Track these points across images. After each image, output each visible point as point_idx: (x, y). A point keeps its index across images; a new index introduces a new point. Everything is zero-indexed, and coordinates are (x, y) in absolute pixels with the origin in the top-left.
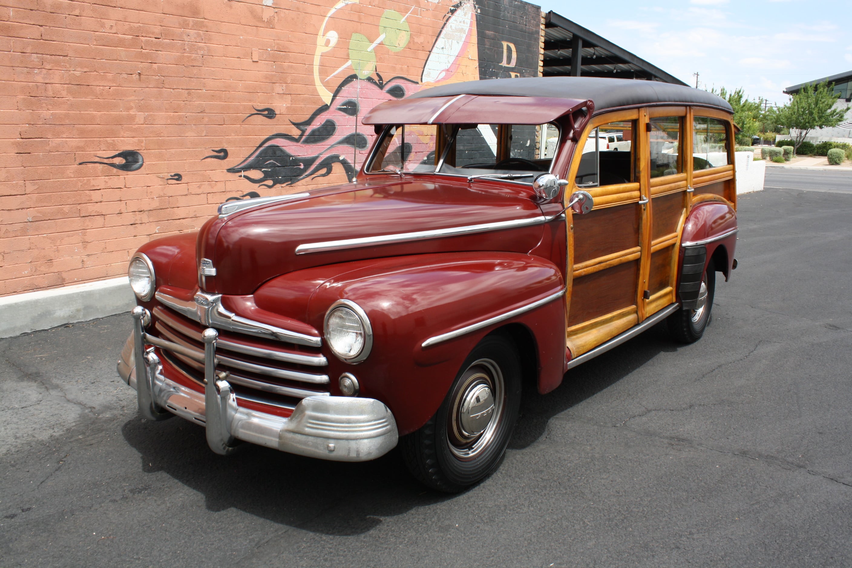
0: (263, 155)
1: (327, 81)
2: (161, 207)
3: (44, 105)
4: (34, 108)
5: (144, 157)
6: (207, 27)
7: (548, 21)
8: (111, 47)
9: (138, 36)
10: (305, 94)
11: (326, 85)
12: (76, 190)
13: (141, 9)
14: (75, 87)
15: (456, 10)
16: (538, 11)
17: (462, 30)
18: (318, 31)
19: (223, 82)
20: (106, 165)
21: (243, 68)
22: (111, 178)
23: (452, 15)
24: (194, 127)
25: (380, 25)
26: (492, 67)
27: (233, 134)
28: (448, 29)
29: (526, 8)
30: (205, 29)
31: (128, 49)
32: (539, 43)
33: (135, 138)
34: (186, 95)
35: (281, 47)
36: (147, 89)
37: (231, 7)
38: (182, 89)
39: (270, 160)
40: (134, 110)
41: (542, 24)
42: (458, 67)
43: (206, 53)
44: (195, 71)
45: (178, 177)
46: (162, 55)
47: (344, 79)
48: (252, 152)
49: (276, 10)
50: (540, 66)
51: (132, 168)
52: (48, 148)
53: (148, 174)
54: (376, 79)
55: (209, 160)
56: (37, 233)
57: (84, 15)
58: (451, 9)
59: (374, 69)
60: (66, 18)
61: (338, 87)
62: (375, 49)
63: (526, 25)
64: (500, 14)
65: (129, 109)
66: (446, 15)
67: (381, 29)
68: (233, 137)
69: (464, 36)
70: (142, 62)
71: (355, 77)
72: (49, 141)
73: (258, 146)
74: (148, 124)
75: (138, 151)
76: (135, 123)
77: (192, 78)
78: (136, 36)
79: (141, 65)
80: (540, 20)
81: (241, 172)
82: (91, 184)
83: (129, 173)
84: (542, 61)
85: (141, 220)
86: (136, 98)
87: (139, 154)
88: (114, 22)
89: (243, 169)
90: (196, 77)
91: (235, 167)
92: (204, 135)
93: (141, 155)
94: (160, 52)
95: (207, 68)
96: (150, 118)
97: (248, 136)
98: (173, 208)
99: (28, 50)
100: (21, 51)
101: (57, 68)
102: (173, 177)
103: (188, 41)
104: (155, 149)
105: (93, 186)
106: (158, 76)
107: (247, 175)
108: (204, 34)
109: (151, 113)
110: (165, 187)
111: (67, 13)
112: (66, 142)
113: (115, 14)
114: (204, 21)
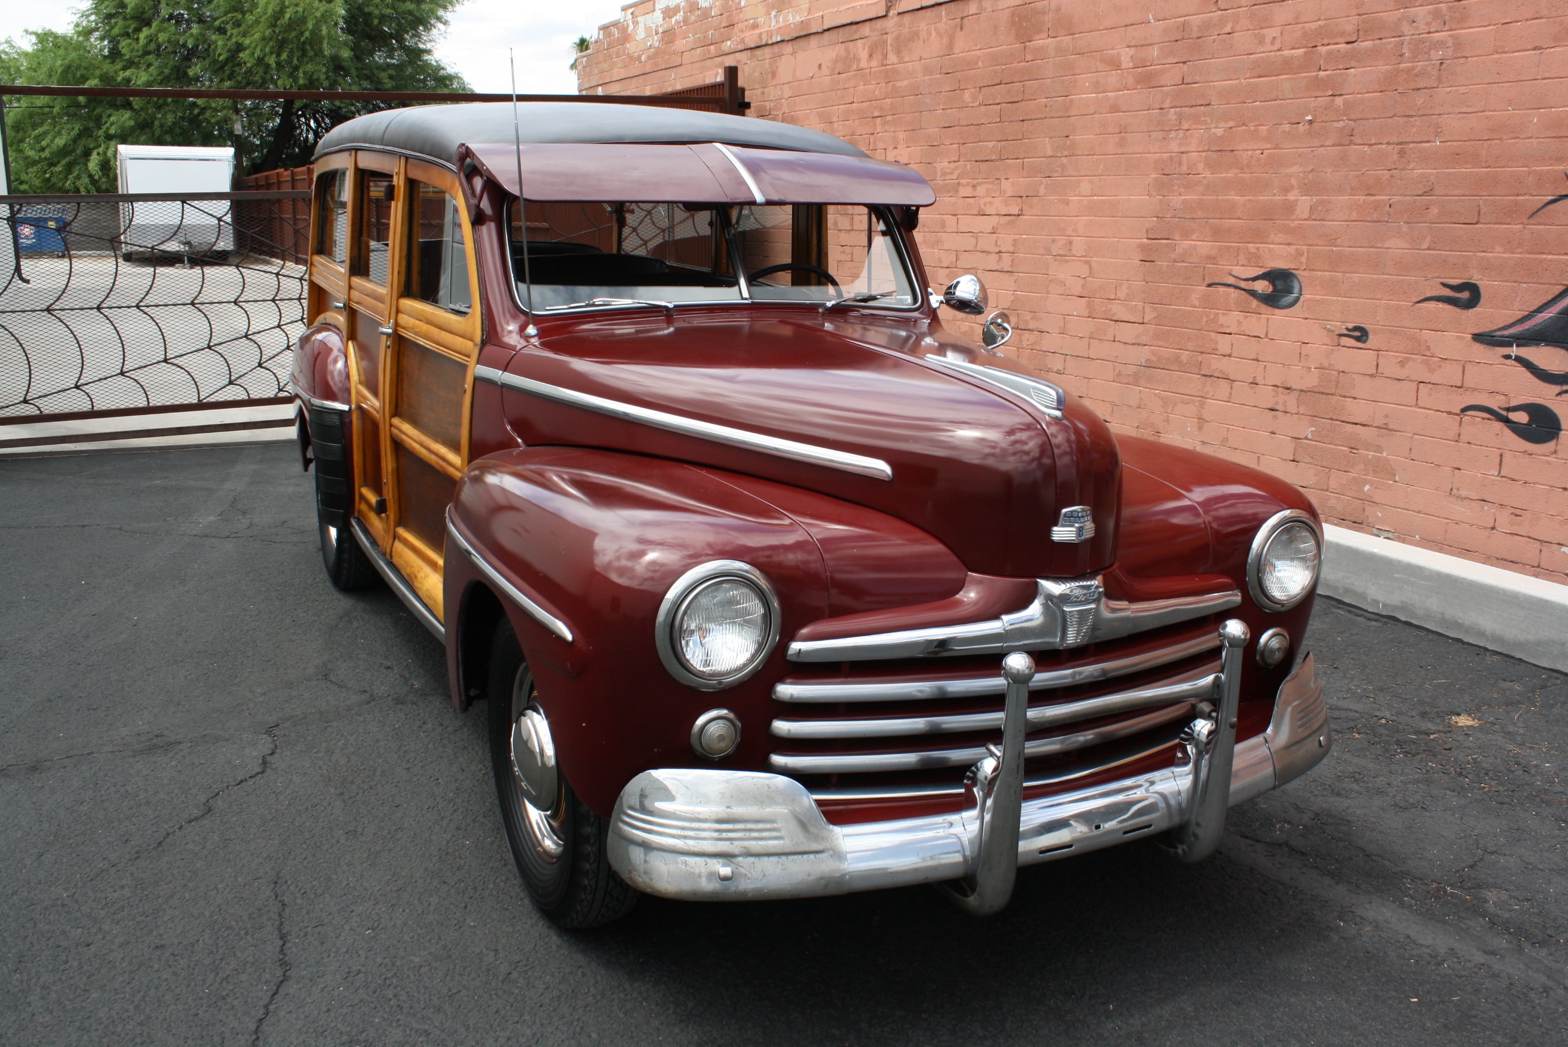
2: (1322, 390)
3: (1176, 187)
4: (1164, 193)
5: (1303, 284)
8: (1270, 76)
9: (1316, 46)
12: (1199, 328)
14: (1215, 155)
19: (1487, 118)
20: (1243, 292)
21: (1547, 75)
22: (1247, 317)
24: (1405, 228)
27: (1498, 248)
31: (1296, 76)
33: (1292, 247)
34: (1395, 157)
36: (1322, 148)
38: (1388, 143)
40: (1295, 192)
43: (1449, 53)
44: (1420, 100)
45: (1360, 334)
46: (1355, 75)
51: (1280, 303)
52: (1172, 256)
53: (1307, 319)
55: (1432, 305)
56: (1149, 385)
57: (1237, 30)
60: (1215, 40)
65: (1286, 190)
68: (1498, 254)
70: (1316, 97)
72: (1174, 244)
74: (1315, 220)
75: (1294, 271)
76: (1294, 218)
77: (1412, 116)
78: (1313, 47)
79: (1313, 103)
81: (1513, 346)
82: (1220, 323)
83: (1277, 311)
85: (1285, 406)
86: (1301, 169)
87: (1297, 278)
88: (1278, 29)
89: (1518, 339)
90: (1421, 113)
91: (1496, 331)
92: (1425, 246)
93: (1298, 280)
94: (1352, 70)
95: (1449, 89)
96: (1320, 208)
97: (1543, 253)
98: (1345, 397)
99: (1166, 105)
100: (1159, 107)
101: (1194, 126)
102: (1351, 333)
103: (1412, 35)
104: (1324, 271)
105: (1222, 325)
106: (1343, 120)
107: (1526, 357)
108: (1450, 9)
109: (1324, 197)
110: (1333, 350)
111: (1216, 33)
112: (1195, 248)
113: (1283, 13)
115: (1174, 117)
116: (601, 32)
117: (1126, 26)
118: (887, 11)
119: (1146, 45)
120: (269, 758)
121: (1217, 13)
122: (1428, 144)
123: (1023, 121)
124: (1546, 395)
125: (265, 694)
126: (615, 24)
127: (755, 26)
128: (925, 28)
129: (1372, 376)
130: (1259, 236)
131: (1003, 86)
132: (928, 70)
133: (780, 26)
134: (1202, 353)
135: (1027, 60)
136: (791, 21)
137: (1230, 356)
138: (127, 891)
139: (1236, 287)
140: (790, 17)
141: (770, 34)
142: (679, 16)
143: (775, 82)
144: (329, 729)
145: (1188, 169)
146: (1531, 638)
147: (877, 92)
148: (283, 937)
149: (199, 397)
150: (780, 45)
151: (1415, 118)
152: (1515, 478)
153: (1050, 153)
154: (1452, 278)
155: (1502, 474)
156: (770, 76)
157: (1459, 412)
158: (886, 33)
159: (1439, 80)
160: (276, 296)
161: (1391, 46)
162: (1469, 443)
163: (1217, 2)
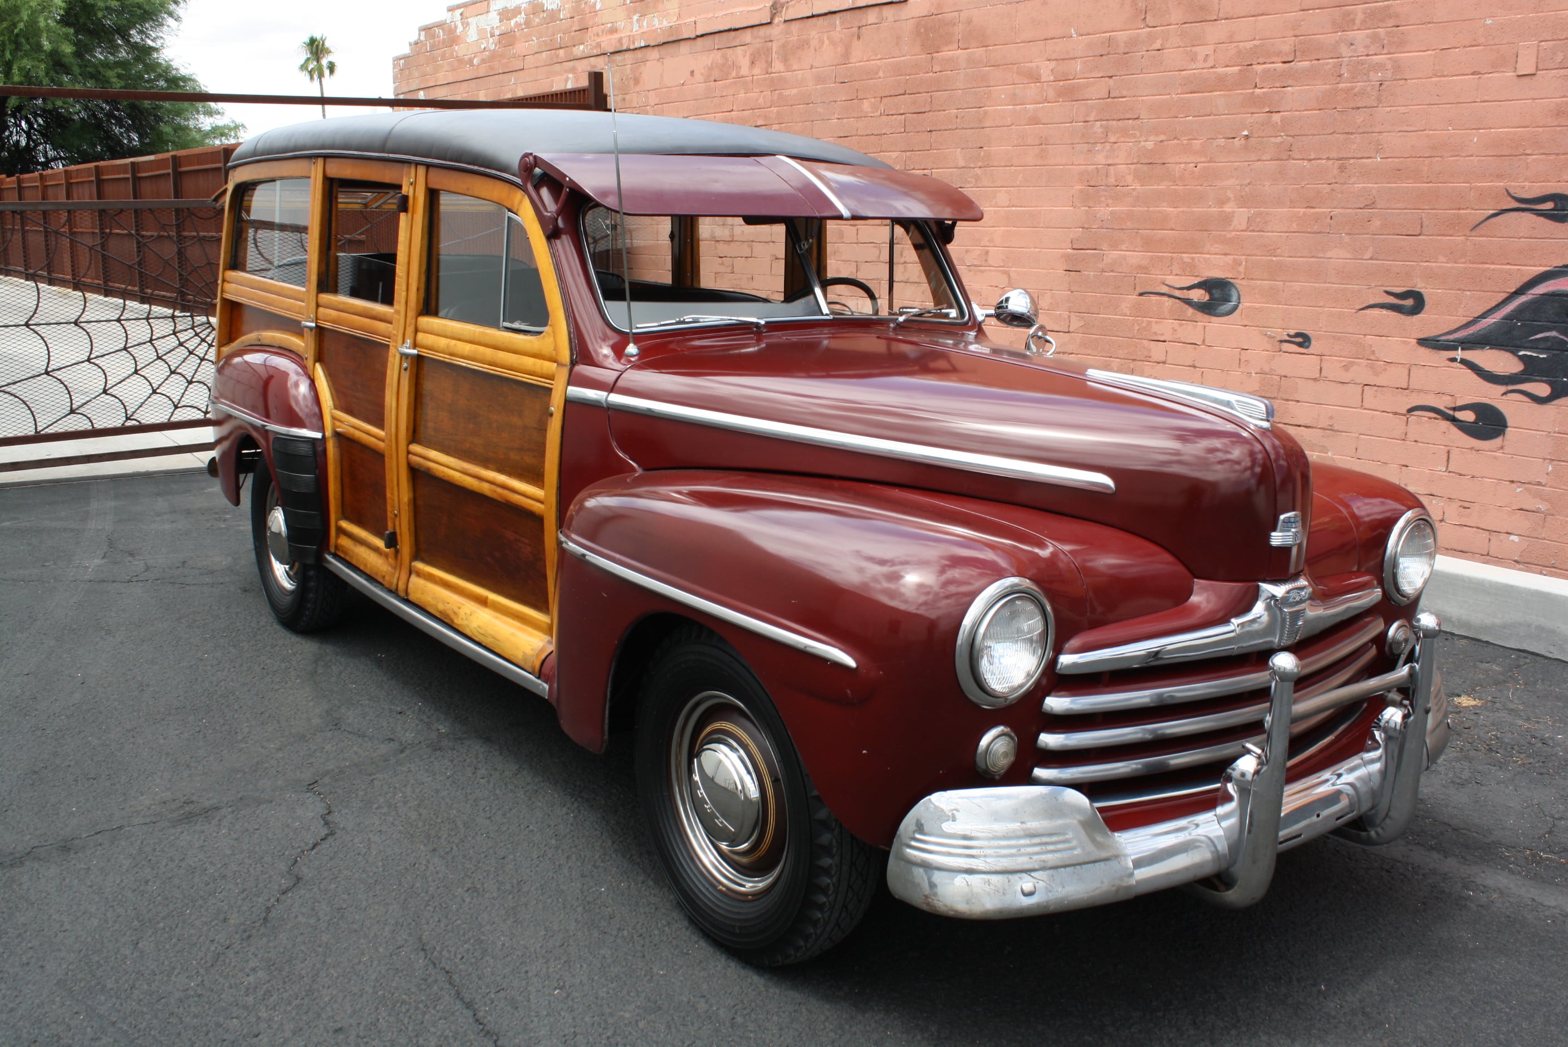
0: (1525, 316)
4: (1091, 203)
5: (1241, 293)
6: (1397, 16)
8: (1203, 92)
9: (1251, 65)
12: (1131, 336)
13: (1261, 12)
14: (1145, 168)
19: (1428, 136)
20: (1177, 301)
21: (1486, 98)
22: (1182, 325)
24: (1347, 239)
27: (1441, 259)
30: (1391, 22)
31: (1231, 93)
33: (1229, 257)
34: (1336, 172)
36: (1260, 162)
38: (1328, 159)
39: (1549, 329)
40: (1232, 204)
43: (1389, 75)
44: (1360, 118)
45: (1303, 340)
46: (1293, 93)
48: (1494, 304)
51: (1217, 311)
52: (1100, 265)
53: (1246, 326)
55: (1376, 312)
57: (1168, 46)
60: (1143, 56)
65: (1222, 202)
68: (1441, 264)
70: (1252, 113)
72: (1104, 255)
73: (1513, 290)
74: (1253, 231)
75: (1231, 280)
76: (1231, 228)
77: (1352, 133)
78: (1248, 65)
79: (1250, 119)
81: (1457, 350)
82: (1153, 331)
83: (1214, 319)
86: (1237, 182)
87: (1234, 286)
88: (1212, 47)
89: (1463, 343)
90: (1361, 130)
91: (1440, 335)
92: (1367, 256)
93: (1236, 289)
94: (1289, 88)
95: (1389, 109)
96: (1258, 220)
97: (1486, 263)
98: (1287, 400)
99: (1092, 118)
100: (1083, 120)
101: (1122, 140)
102: (1293, 339)
103: (1350, 57)
104: (1263, 280)
105: (1155, 333)
106: (1280, 136)
107: (1473, 360)
108: (1388, 33)
109: (1262, 209)
110: (1274, 356)
111: (1145, 49)
112: (1125, 258)
113: (1215, 32)
114: (1391, 5)
115: (1100, 130)
116: (423, 33)
117: (1045, 39)
118: (772, 19)
119: (1068, 59)
120: (329, 818)
121: (1145, 30)
122: (1370, 160)
123: (931, 131)
124: (1492, 395)
125: (280, 749)
126: (440, 25)
127: (613, 30)
128: (816, 37)
129: (1315, 380)
130: (1194, 246)
131: (907, 96)
132: (819, 79)
133: (643, 31)
134: (1134, 360)
135: (934, 70)
136: (657, 26)
137: (1164, 363)
138: (260, 974)
139: (1170, 296)
140: (656, 22)
141: (632, 38)
142: (521, 18)
143: (638, 89)
144: (376, 782)
145: (1116, 181)
146: (1497, 621)
147: (761, 100)
148: (469, 1005)
149: (36, 428)
150: (644, 50)
151: (1355, 135)
152: (1462, 473)
153: (961, 163)
154: (1396, 286)
155: (1450, 469)
156: (632, 82)
157: (1405, 412)
158: (771, 41)
159: (1379, 100)
160: (121, 315)
161: (1329, 66)
162: (1415, 441)
163: (1145, 18)
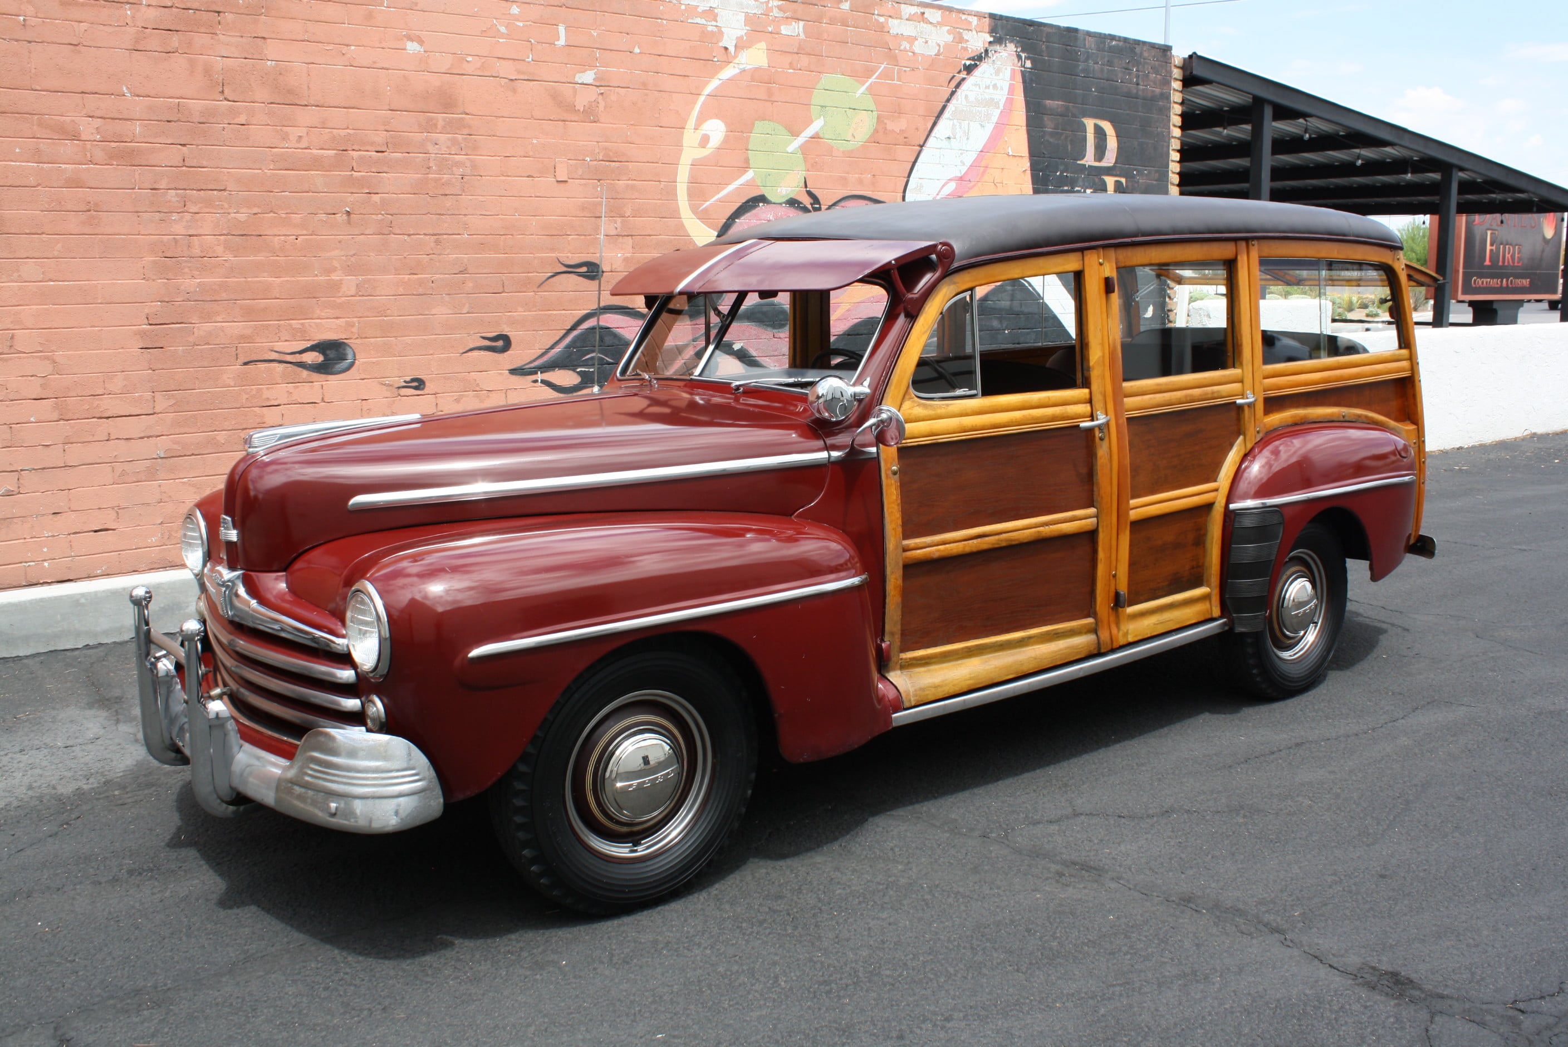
0: (578, 344)
1: (706, 210)
3: (186, 270)
4: (170, 276)
5: (356, 351)
6: (470, 127)
7: (1188, 73)
8: (299, 170)
9: (346, 150)
10: (660, 235)
11: (704, 216)
12: (238, 406)
13: (352, 106)
14: (238, 239)
15: (976, 66)
16: (1165, 55)
17: (991, 103)
18: (685, 121)
19: (502, 219)
20: (289, 365)
21: (538, 194)
22: (298, 387)
23: (967, 74)
24: (447, 298)
25: (812, 103)
26: (1062, 168)
27: (520, 309)
28: (959, 102)
29: (1138, 50)
30: (466, 131)
31: (328, 173)
32: (1169, 117)
33: (341, 320)
34: (432, 244)
35: (611, 154)
36: (363, 236)
37: (514, 91)
38: (425, 234)
39: (593, 352)
40: (339, 273)
41: (1176, 79)
42: (984, 172)
43: (468, 171)
44: (448, 202)
45: (418, 384)
46: (389, 179)
47: (739, 204)
48: (558, 338)
49: (602, 90)
50: (1173, 161)
51: (334, 370)
52: (191, 339)
53: (363, 380)
54: (807, 201)
55: (476, 353)
56: (172, 476)
57: (255, 122)
58: (965, 65)
59: (802, 184)
60: (224, 128)
61: (728, 219)
62: (804, 149)
63: (1138, 84)
64: (1078, 66)
65: (329, 271)
66: (954, 77)
67: (814, 110)
68: (520, 313)
69: (997, 113)
70: (352, 193)
71: (762, 199)
72: (194, 328)
73: (569, 327)
74: (363, 296)
75: (345, 341)
76: (340, 295)
77: (443, 215)
78: (343, 150)
79: (352, 198)
80: (1170, 72)
81: (537, 374)
82: (264, 397)
83: (331, 377)
84: (1178, 151)
86: (343, 253)
87: (349, 346)
88: (305, 130)
89: (541, 368)
90: (450, 213)
91: (525, 365)
92: (465, 311)
93: (351, 348)
94: (386, 174)
95: (470, 197)
96: (366, 286)
97: (550, 310)
99: (163, 185)
100: (150, 187)
101: (207, 210)
102: (409, 385)
103: (436, 154)
104: (377, 338)
105: (268, 399)
106: (381, 214)
107: (549, 380)
108: (464, 140)
109: (369, 277)
110: (395, 401)
111: (226, 122)
112: (222, 329)
113: (306, 117)
114: (464, 118)
115: (174, 199)
119: (120, 119)
121: (223, 103)
122: (459, 236)
130: (303, 313)
134: (245, 428)
139: (280, 362)
145: (202, 251)
151: (446, 216)
154: (489, 333)
159: (462, 190)
161: (420, 159)
163: (223, 92)
